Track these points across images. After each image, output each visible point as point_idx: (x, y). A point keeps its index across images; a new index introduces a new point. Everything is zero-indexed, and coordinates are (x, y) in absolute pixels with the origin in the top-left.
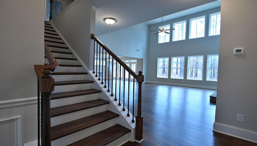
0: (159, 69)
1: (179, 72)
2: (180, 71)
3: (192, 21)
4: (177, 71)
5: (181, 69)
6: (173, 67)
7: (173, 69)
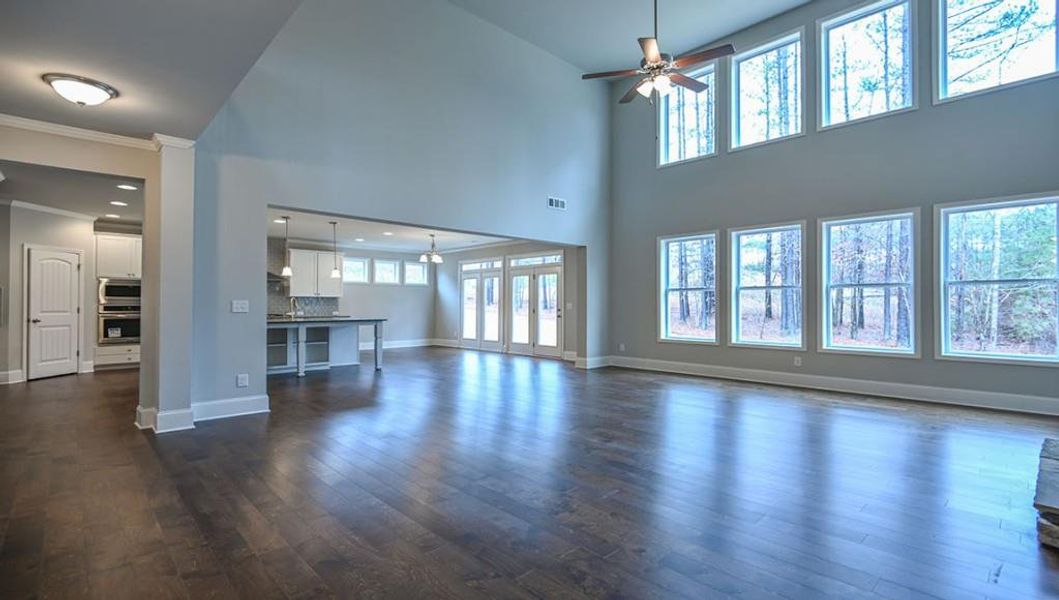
0: (670, 293)
1: (777, 307)
2: (785, 305)
3: (832, 32)
4: (770, 303)
5: (785, 296)
6: (743, 284)
7: (742, 292)
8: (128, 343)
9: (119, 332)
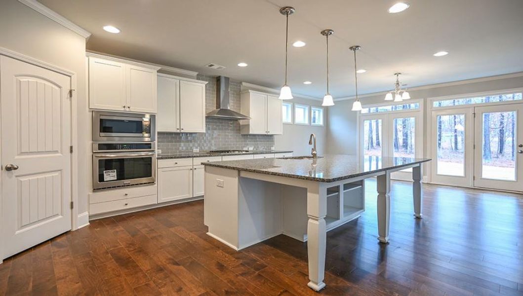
8: (124, 186)
9: (115, 174)
